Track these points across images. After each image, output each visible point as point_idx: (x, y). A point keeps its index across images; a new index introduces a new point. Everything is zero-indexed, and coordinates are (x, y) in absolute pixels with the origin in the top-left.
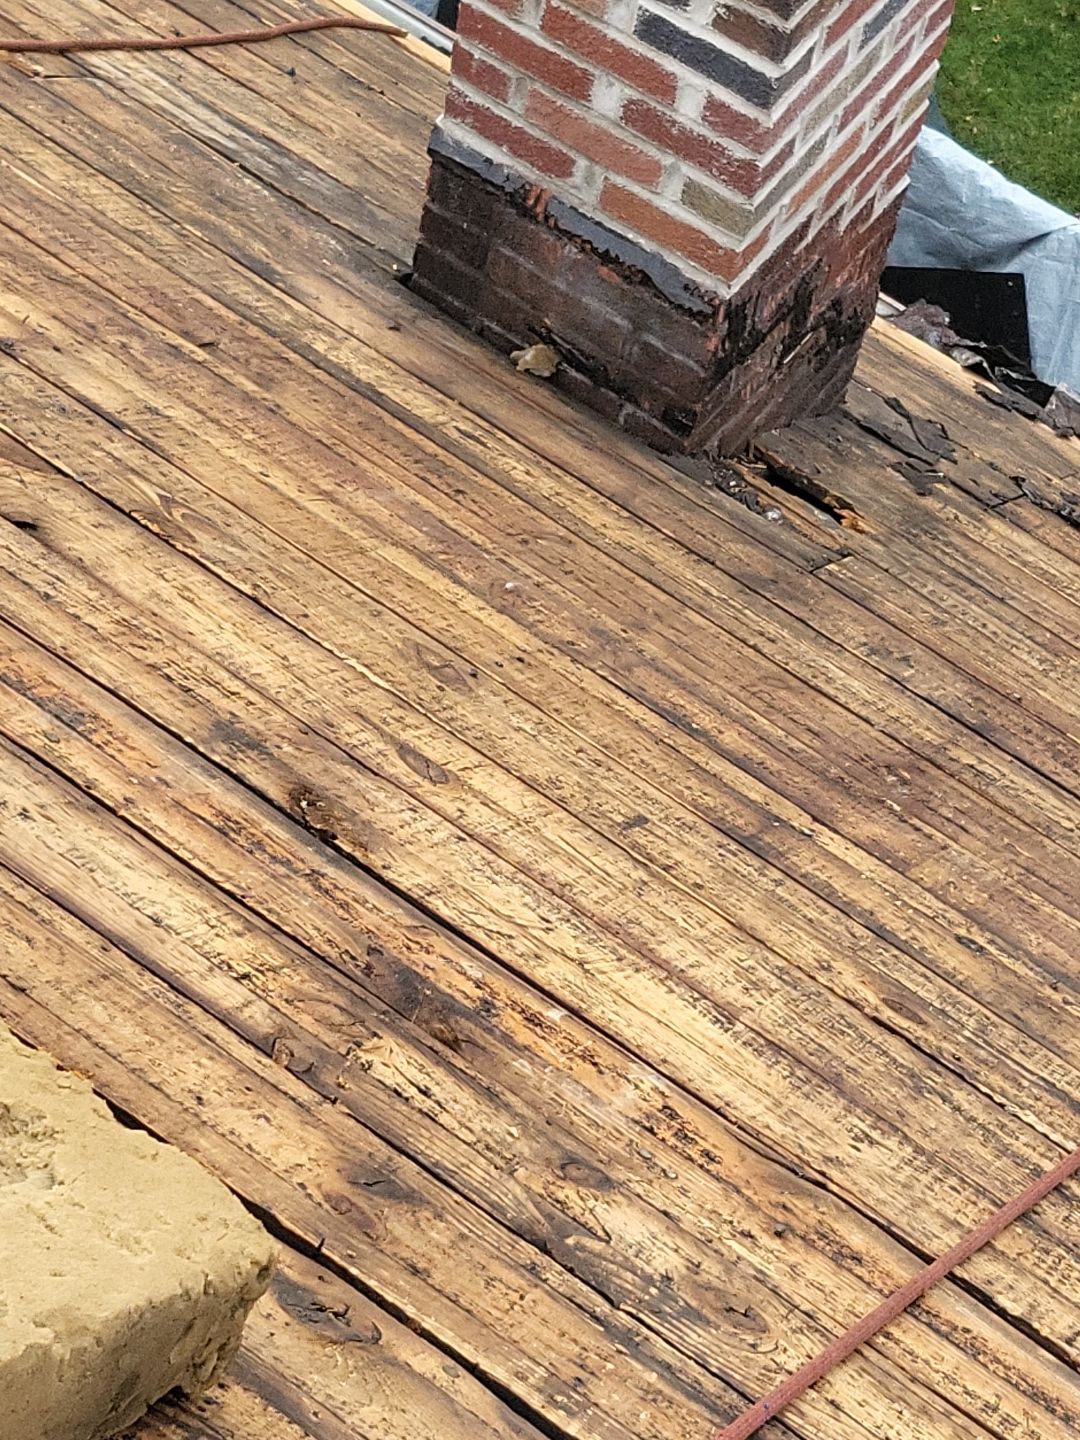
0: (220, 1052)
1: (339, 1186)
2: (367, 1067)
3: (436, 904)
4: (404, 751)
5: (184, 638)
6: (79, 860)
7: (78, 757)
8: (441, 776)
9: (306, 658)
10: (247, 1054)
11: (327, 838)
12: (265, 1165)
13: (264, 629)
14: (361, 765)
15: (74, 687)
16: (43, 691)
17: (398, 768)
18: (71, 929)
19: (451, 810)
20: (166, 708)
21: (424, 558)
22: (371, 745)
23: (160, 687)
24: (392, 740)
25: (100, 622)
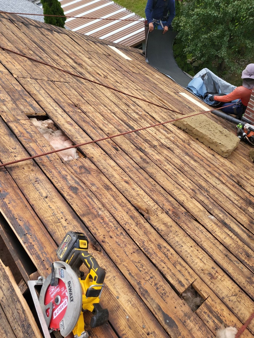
0: (237, 209)
1: (249, 223)
2: (249, 210)
3: (251, 193)
4: (245, 177)
5: (226, 166)
6: (223, 189)
7: (221, 179)
8: (248, 179)
9: (236, 167)
10: (239, 209)
11: (241, 186)
12: (243, 221)
13: (232, 165)
14: (242, 178)
15: (220, 171)
16: (217, 172)
17: (245, 179)
18: (224, 196)
19: (250, 183)
20: (226, 173)
21: (243, 157)
22: (243, 176)
23: (226, 171)
24: (244, 176)
25: (220, 164)
